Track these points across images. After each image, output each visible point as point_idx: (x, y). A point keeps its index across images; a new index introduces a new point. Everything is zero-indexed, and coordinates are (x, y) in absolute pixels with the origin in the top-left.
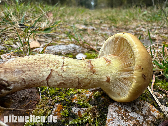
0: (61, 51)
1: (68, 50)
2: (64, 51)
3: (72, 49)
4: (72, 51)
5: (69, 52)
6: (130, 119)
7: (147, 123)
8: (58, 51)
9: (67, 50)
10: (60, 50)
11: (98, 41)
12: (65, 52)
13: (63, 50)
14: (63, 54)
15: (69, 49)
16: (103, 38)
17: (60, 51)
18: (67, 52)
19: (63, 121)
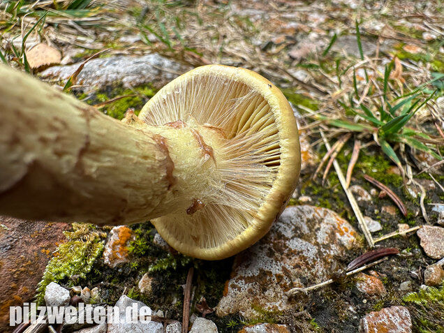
0: (123, 78)
1: (140, 73)
2: (130, 78)
3: (152, 71)
4: (153, 78)
5: (143, 80)
6: (288, 255)
7: (325, 260)
8: (114, 76)
9: (138, 73)
10: (118, 73)
11: (226, 41)
12: (134, 80)
13: (128, 74)
14: (126, 85)
15: (144, 72)
16: (240, 30)
17: (119, 76)
18: (138, 80)
19: (135, 264)
